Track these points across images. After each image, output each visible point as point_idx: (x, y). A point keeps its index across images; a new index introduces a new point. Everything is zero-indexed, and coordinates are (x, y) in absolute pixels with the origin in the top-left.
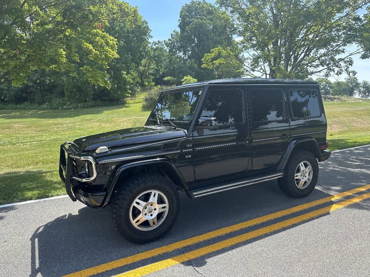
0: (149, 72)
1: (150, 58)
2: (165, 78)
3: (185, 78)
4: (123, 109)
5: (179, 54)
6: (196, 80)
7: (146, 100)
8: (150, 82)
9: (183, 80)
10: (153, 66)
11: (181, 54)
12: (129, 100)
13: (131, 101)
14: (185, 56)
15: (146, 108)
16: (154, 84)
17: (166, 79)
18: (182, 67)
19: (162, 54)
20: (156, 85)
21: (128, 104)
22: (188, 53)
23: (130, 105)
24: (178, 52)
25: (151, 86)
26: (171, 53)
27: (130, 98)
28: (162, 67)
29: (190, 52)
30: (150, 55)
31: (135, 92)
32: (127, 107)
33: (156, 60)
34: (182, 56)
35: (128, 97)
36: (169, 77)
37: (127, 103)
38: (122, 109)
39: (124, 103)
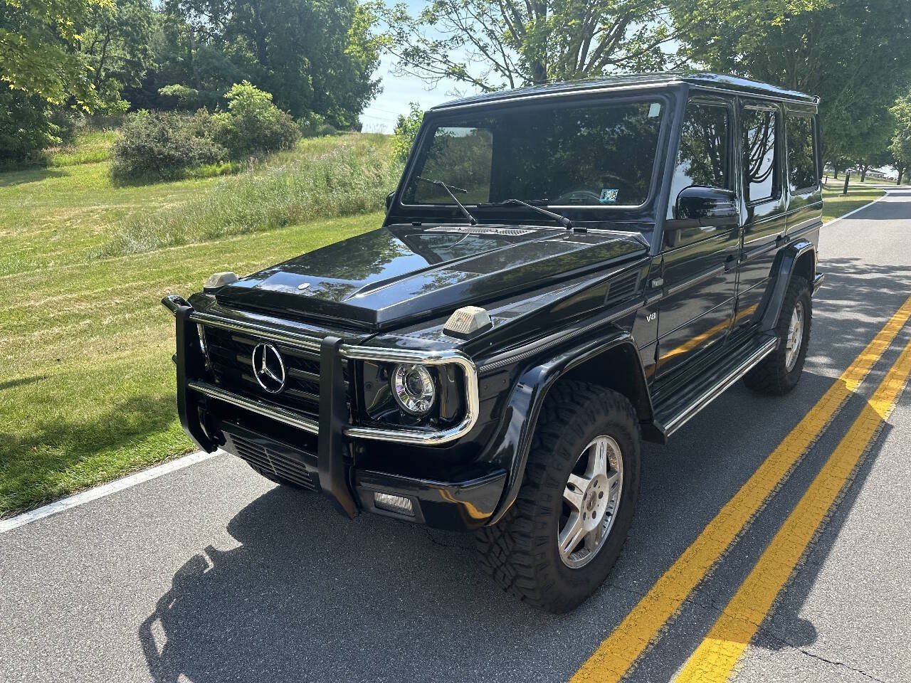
0: (105, 69)
1: (108, 28)
2: (164, 90)
3: (236, 88)
4: (48, 181)
5: (198, 19)
6: (270, 96)
7: (124, 153)
8: (113, 99)
9: (229, 95)
10: (117, 51)
11: (205, 19)
12: (55, 154)
13: (66, 158)
14: (216, 24)
15: (125, 179)
16: (126, 105)
17: (167, 90)
18: (213, 57)
19: (146, 16)
20: (134, 109)
21: (58, 167)
22: (225, 18)
23: (66, 168)
24: (192, 11)
25: (120, 111)
26: (172, 16)
27: (59, 149)
28: (146, 56)
29: (230, 16)
30: (108, 19)
31: (71, 131)
32: (59, 175)
33: (127, 34)
34: (209, 26)
35: (51, 144)
36: (177, 87)
37: (52, 165)
38: (44, 182)
39: (44, 163)
